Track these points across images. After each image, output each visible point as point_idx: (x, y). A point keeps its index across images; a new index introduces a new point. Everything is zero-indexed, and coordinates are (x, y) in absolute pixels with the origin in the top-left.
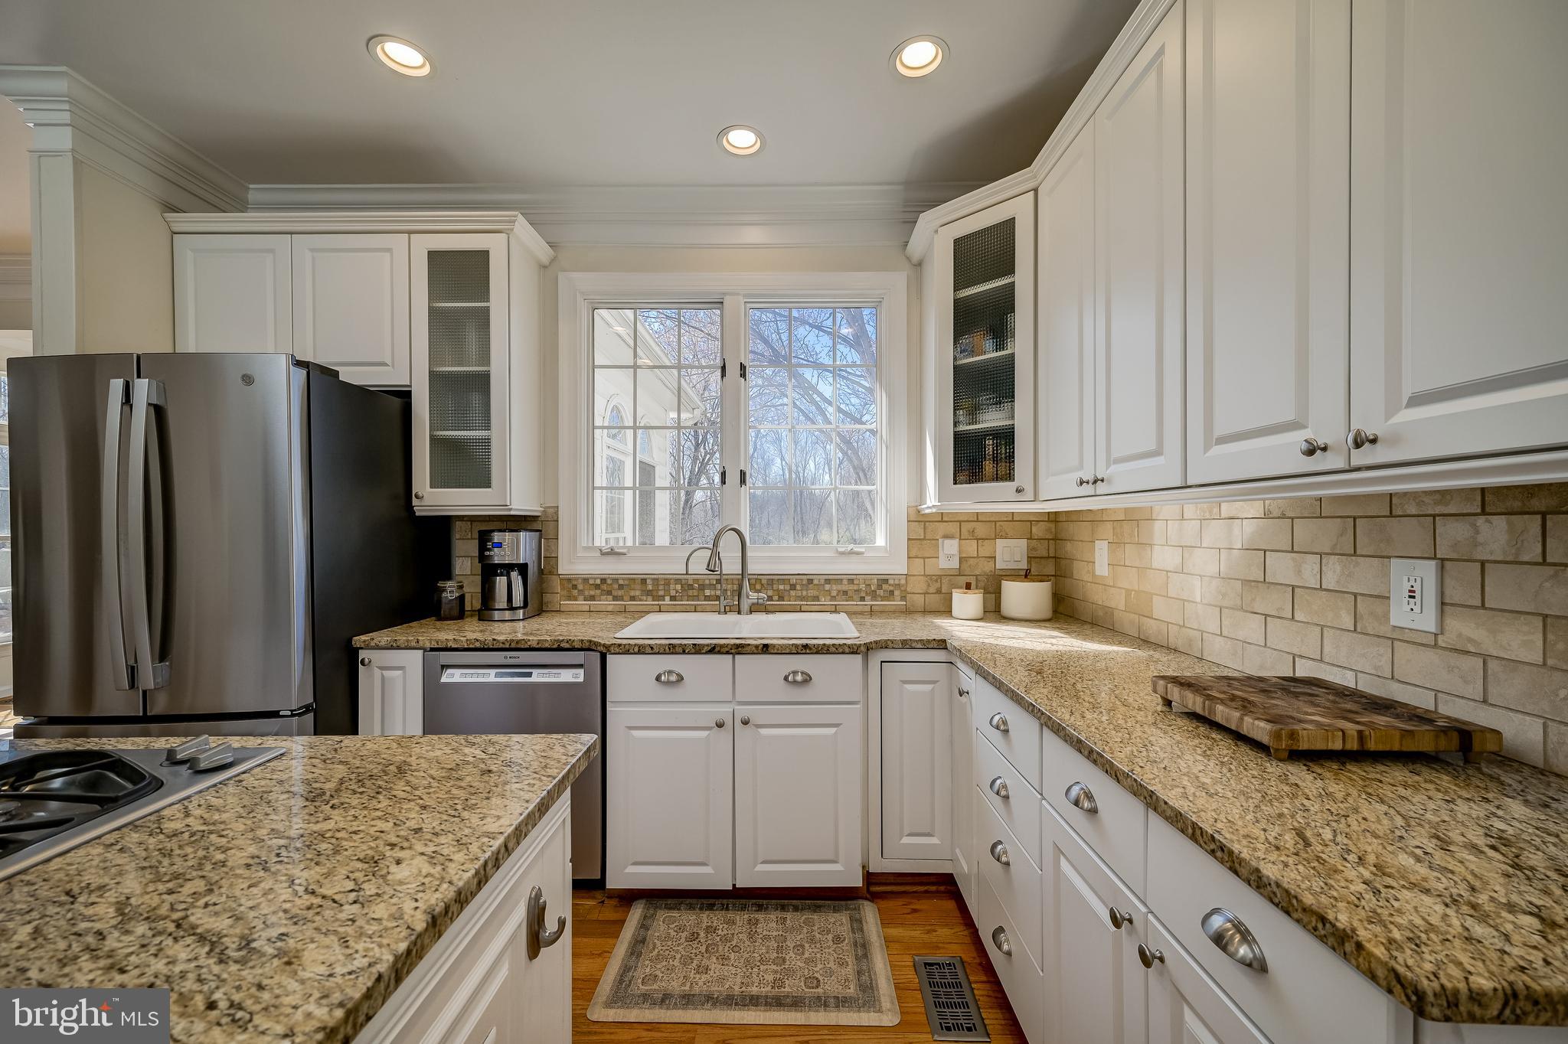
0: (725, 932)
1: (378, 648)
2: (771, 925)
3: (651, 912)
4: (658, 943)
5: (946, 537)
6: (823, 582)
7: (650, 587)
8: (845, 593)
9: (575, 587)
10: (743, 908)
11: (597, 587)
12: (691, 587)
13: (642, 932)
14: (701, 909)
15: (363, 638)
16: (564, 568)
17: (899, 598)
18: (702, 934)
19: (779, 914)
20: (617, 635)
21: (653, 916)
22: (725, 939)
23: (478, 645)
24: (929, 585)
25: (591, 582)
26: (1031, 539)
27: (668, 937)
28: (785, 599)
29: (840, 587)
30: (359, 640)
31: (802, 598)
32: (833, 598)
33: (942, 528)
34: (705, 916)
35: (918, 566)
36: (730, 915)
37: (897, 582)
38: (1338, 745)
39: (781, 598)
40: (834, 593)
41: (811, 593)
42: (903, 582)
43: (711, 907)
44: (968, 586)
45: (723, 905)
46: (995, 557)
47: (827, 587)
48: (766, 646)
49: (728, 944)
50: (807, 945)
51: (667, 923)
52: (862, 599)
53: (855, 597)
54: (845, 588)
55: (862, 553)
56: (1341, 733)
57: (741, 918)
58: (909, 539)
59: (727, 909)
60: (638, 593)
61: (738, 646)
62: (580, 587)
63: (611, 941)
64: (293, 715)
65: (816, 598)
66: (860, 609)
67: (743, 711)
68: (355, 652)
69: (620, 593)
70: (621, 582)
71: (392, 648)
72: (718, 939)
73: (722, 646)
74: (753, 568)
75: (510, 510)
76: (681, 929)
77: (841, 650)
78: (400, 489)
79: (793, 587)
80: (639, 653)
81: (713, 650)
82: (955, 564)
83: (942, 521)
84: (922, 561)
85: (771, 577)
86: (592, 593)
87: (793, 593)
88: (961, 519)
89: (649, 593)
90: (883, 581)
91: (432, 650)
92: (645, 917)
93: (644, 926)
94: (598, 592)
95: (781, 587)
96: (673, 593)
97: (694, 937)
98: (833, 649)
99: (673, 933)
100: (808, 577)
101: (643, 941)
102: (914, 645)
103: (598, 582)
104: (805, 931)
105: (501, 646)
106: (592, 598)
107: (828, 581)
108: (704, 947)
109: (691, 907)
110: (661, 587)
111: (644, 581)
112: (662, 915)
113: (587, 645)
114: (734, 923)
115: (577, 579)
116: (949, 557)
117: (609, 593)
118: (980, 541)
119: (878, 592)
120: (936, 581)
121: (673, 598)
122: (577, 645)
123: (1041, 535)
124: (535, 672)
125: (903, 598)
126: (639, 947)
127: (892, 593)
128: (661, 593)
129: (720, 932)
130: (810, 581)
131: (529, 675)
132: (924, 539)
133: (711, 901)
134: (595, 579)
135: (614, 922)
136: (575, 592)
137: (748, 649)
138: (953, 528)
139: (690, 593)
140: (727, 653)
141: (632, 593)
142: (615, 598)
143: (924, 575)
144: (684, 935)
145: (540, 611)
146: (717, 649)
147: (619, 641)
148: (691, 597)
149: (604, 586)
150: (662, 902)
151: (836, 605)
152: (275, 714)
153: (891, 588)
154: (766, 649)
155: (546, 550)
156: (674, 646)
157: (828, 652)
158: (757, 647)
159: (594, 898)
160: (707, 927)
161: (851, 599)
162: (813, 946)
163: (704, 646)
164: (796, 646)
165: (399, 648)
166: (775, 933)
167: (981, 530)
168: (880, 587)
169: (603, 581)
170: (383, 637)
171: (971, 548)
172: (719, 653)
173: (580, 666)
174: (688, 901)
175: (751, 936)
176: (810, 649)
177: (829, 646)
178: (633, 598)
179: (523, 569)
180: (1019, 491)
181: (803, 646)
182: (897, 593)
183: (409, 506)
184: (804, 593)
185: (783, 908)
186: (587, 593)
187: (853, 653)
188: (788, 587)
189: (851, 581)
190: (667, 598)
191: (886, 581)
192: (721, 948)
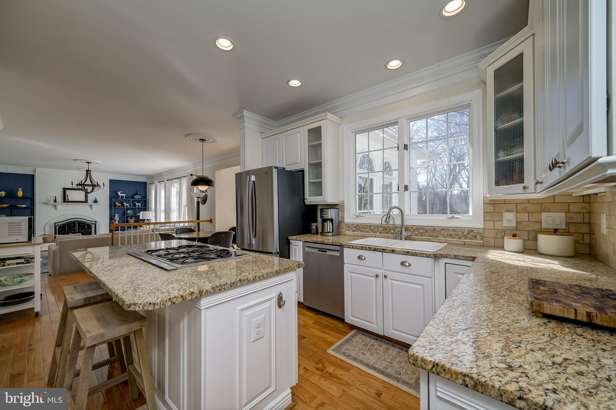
0: (377, 348)
1: (293, 240)
2: (394, 352)
3: (357, 333)
4: (354, 342)
5: (507, 211)
6: (440, 230)
7: (372, 228)
8: (451, 235)
9: (349, 227)
10: (387, 344)
11: (356, 227)
12: (386, 229)
13: (352, 338)
14: (373, 339)
15: (291, 237)
16: (347, 220)
17: (479, 239)
18: (369, 345)
19: (399, 350)
20: (349, 242)
21: (357, 335)
22: (376, 349)
23: (314, 241)
24: (497, 234)
25: (354, 226)
26: (569, 212)
27: (358, 342)
28: (423, 236)
29: (448, 233)
30: (290, 238)
31: (431, 236)
32: (445, 237)
33: (505, 207)
34: (373, 341)
35: (490, 225)
36: (382, 344)
37: (478, 232)
38: (572, 316)
39: (421, 235)
40: (446, 235)
41: (435, 234)
42: (482, 232)
43: (376, 339)
44: (514, 236)
45: (381, 340)
46: (541, 222)
47: (442, 232)
48: (393, 250)
49: (376, 351)
50: (403, 363)
51: (360, 338)
52: (460, 238)
53: (456, 237)
54: (451, 233)
55: (460, 218)
56: (574, 311)
57: (384, 346)
58: (484, 212)
59: (382, 342)
60: (368, 230)
61: (383, 249)
62: (351, 227)
63: (343, 336)
64: (275, 254)
65: (437, 236)
66: (458, 242)
67: (386, 273)
68: (289, 240)
69: (363, 230)
70: (363, 226)
71: (296, 240)
72: (373, 348)
73: (378, 249)
74: (406, 223)
75: (327, 202)
76: (363, 341)
77: (422, 256)
78: (302, 198)
79: (427, 231)
80: (352, 248)
81: (375, 250)
82: (514, 224)
83: (505, 203)
84: (493, 222)
85: (417, 227)
86: (354, 229)
87: (427, 234)
88: (517, 202)
89: (372, 230)
90: (471, 231)
91: (305, 242)
92: (355, 334)
93: (353, 336)
94: (356, 229)
95: (422, 231)
96: (380, 231)
97: (366, 345)
98: (419, 255)
99: (360, 341)
100: (433, 227)
101: (350, 340)
102: (460, 258)
103: (356, 226)
104: (406, 359)
105: (319, 242)
106: (354, 231)
107: (442, 230)
108: (368, 348)
109: (370, 337)
110: (376, 229)
111: (370, 226)
112: (360, 335)
113: (340, 245)
114: (381, 346)
115: (350, 224)
116: (509, 221)
117: (359, 229)
118: (530, 213)
119: (468, 236)
120: (502, 232)
121: (380, 233)
122: (338, 244)
123: (576, 210)
124: (327, 251)
125: (482, 239)
126: (349, 341)
127: (475, 236)
128: (376, 231)
129: (375, 347)
130: (434, 229)
131: (326, 252)
132: (494, 212)
133: (378, 338)
134: (355, 225)
135: (346, 332)
136: (349, 229)
137: (387, 251)
138: (513, 207)
139: (386, 231)
140: (380, 251)
141: (367, 230)
142: (361, 232)
143: (494, 229)
144: (363, 343)
145: (338, 234)
146: (376, 250)
147: (349, 244)
148: (386, 233)
149: (358, 227)
150: (362, 332)
151: (446, 240)
152: (271, 253)
153: (475, 234)
154: (393, 251)
155: (341, 215)
156: (363, 247)
157: (417, 256)
158: (390, 250)
159: (343, 324)
160: (372, 344)
161: (454, 238)
162: (405, 364)
163: (372, 248)
164: (404, 252)
165: (297, 240)
166: (393, 355)
167: (530, 208)
168: (469, 233)
169: (358, 225)
170: (294, 237)
171: (525, 217)
172: (377, 251)
173: (338, 251)
174: (370, 335)
175: (384, 352)
176: (410, 253)
177: (417, 253)
178: (367, 232)
179: (332, 220)
180: (524, 188)
181: (407, 252)
182: (478, 237)
183: (304, 202)
184: (432, 234)
185: (402, 349)
186: (353, 229)
187: (427, 257)
188: (424, 231)
189: (454, 230)
190: (378, 233)
191: (472, 231)
192: (373, 351)
